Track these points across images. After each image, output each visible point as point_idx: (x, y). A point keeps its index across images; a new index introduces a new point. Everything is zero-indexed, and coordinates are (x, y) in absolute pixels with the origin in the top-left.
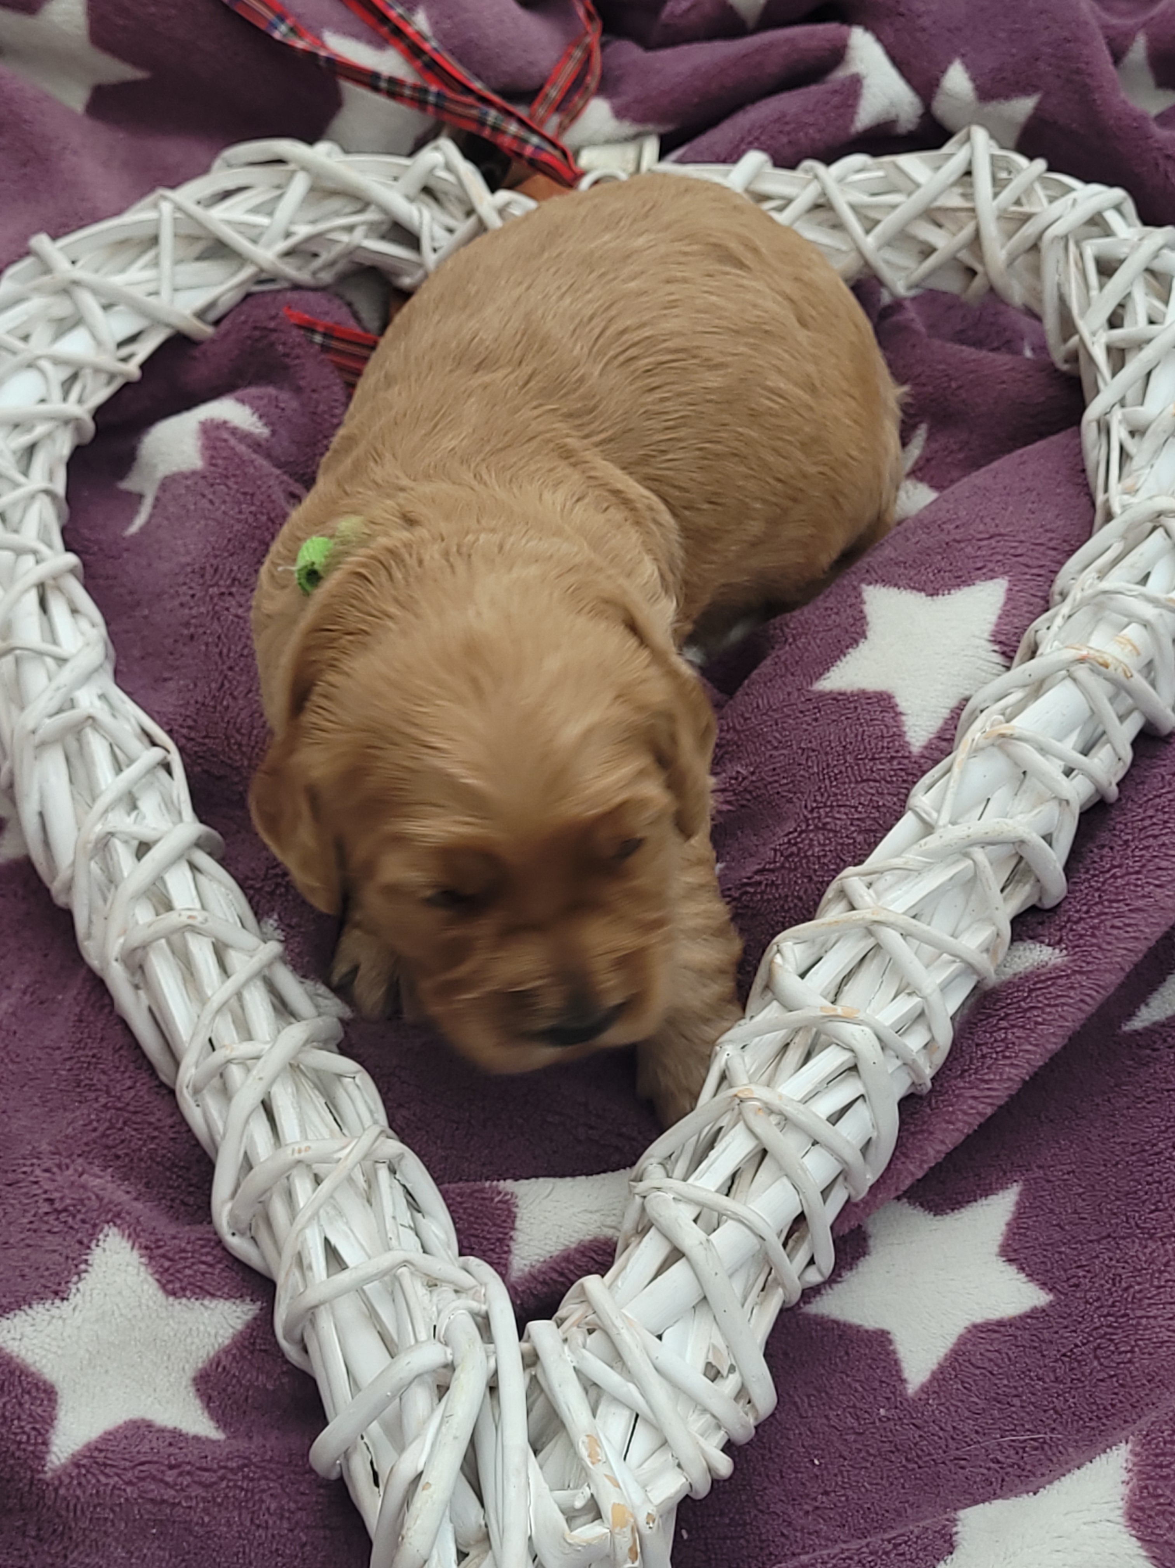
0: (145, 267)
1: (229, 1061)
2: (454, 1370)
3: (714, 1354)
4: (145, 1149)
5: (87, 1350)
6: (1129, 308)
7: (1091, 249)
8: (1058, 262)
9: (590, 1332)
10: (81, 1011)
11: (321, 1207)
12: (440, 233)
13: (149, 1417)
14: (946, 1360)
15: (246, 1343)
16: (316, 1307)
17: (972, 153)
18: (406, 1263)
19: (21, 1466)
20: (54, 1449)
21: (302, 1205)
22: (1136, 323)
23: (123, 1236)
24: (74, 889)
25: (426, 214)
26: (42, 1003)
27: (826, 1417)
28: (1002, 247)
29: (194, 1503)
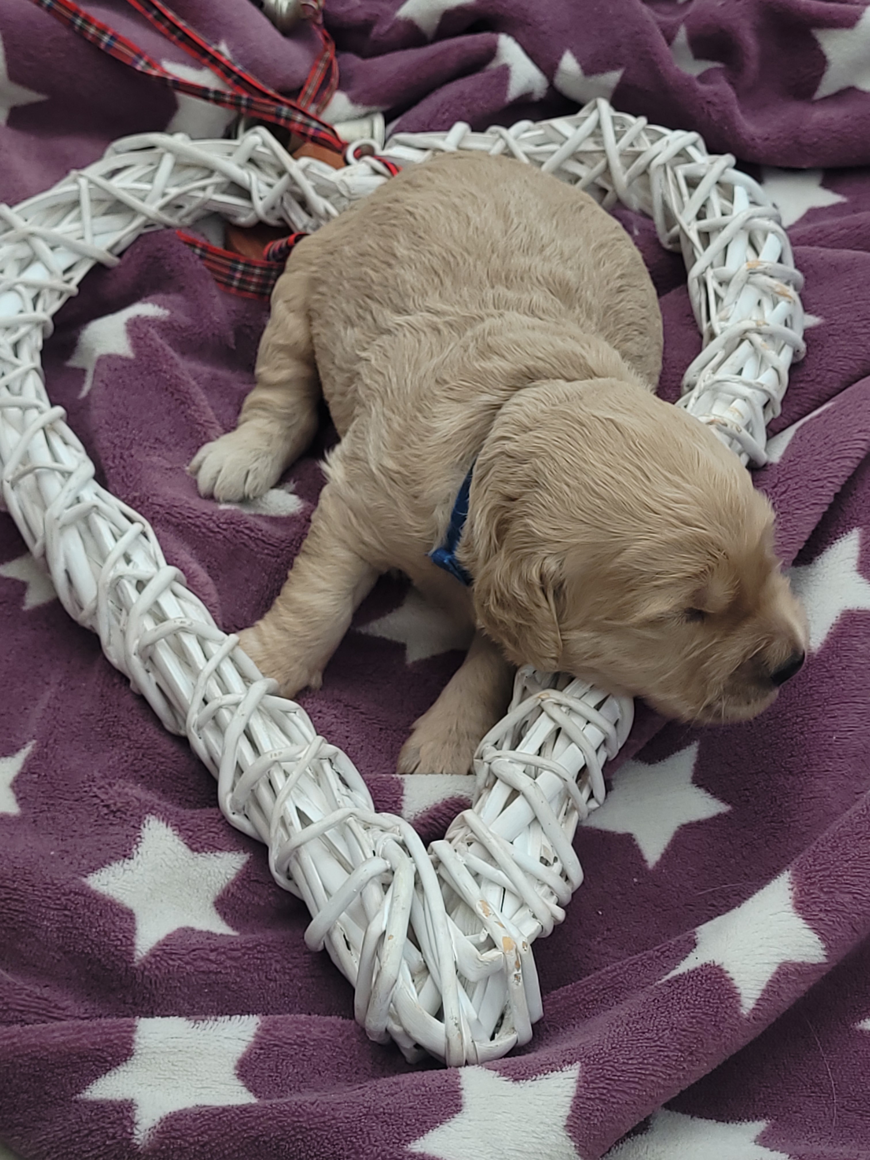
0: (71, 222)
1: (221, 707)
2: (393, 873)
3: (545, 851)
4: (158, 770)
5: (149, 889)
6: (709, 206)
7: (681, 171)
8: (661, 181)
9: (469, 844)
10: (102, 690)
11: (291, 789)
12: (264, 188)
13: (191, 925)
14: (669, 846)
15: (245, 877)
16: (299, 846)
17: (599, 115)
18: (352, 814)
19: (118, 960)
20: (138, 947)
21: (280, 787)
22: (714, 215)
23: (159, 820)
24: (98, 615)
25: (254, 177)
26: (72, 689)
27: (603, 888)
28: (624, 173)
29: (229, 971)
